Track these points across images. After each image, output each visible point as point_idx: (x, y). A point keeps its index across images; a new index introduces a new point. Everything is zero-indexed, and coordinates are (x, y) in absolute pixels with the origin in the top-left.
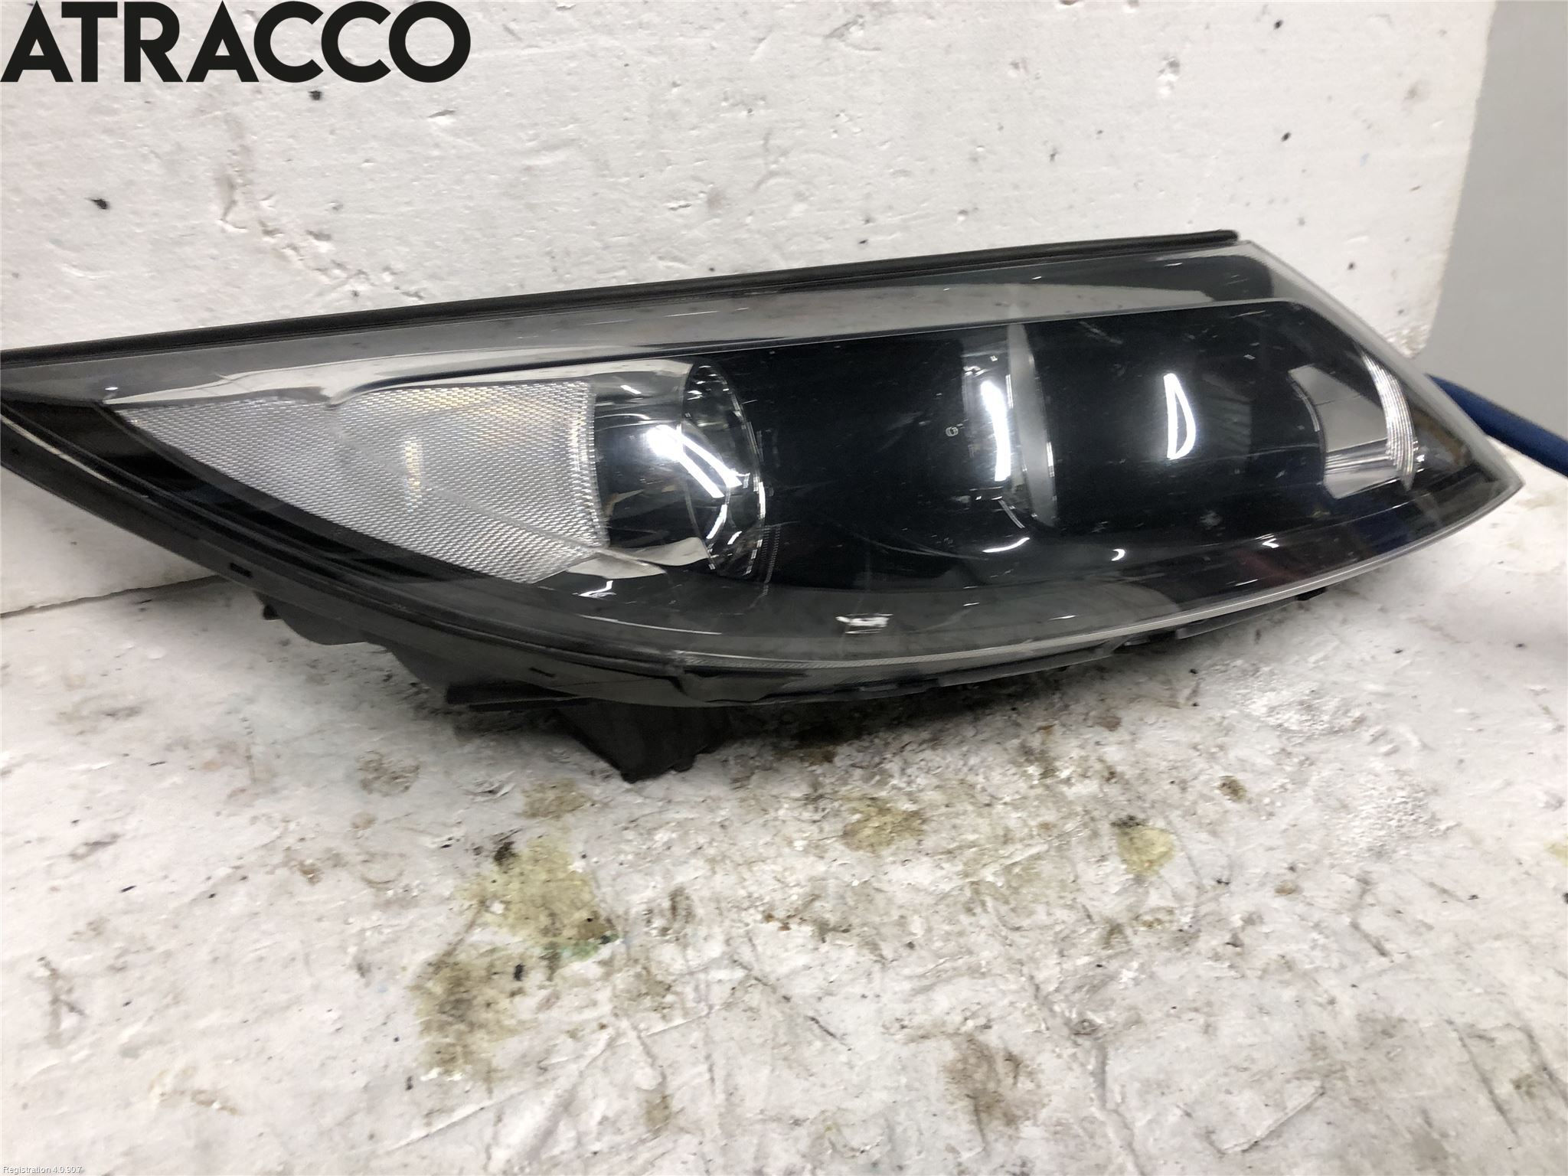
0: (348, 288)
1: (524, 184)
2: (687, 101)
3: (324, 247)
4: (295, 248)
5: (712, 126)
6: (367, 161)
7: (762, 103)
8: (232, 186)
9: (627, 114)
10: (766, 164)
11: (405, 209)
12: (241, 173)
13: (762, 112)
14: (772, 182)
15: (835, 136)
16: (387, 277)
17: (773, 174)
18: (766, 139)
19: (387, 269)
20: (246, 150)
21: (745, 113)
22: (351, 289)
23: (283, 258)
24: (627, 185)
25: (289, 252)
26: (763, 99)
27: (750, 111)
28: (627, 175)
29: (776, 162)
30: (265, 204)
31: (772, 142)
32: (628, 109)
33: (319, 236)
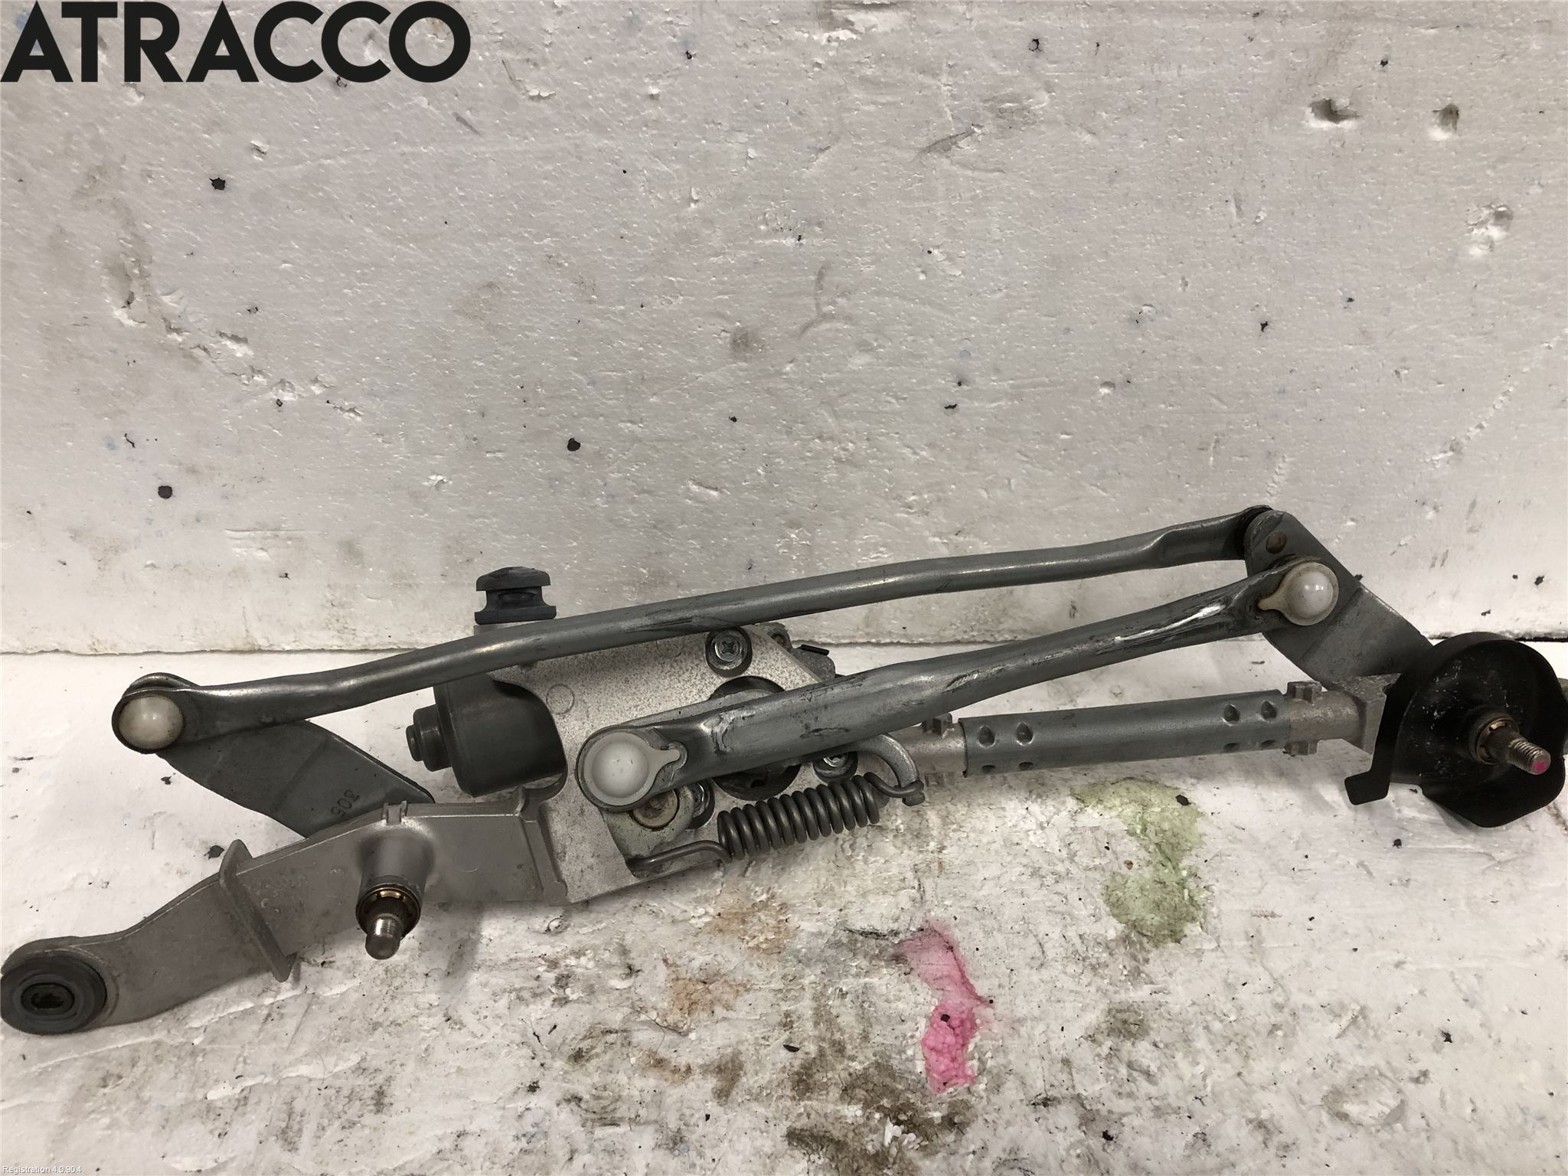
0: (272, 396)
1: (485, 301)
2: (709, 222)
3: (240, 351)
4: (205, 350)
5: (744, 254)
6: (285, 262)
7: (817, 229)
8: (128, 277)
9: (625, 231)
10: (818, 305)
11: (333, 319)
12: (138, 263)
13: (817, 242)
14: (826, 326)
15: (922, 277)
16: (316, 390)
17: (827, 317)
18: (821, 276)
19: (315, 381)
20: (139, 239)
21: (790, 242)
22: (276, 398)
23: (191, 357)
24: (623, 314)
25: (201, 353)
26: (820, 224)
27: (800, 238)
28: (621, 302)
29: (834, 303)
30: (166, 299)
31: (827, 279)
32: (625, 225)
33: (235, 338)
